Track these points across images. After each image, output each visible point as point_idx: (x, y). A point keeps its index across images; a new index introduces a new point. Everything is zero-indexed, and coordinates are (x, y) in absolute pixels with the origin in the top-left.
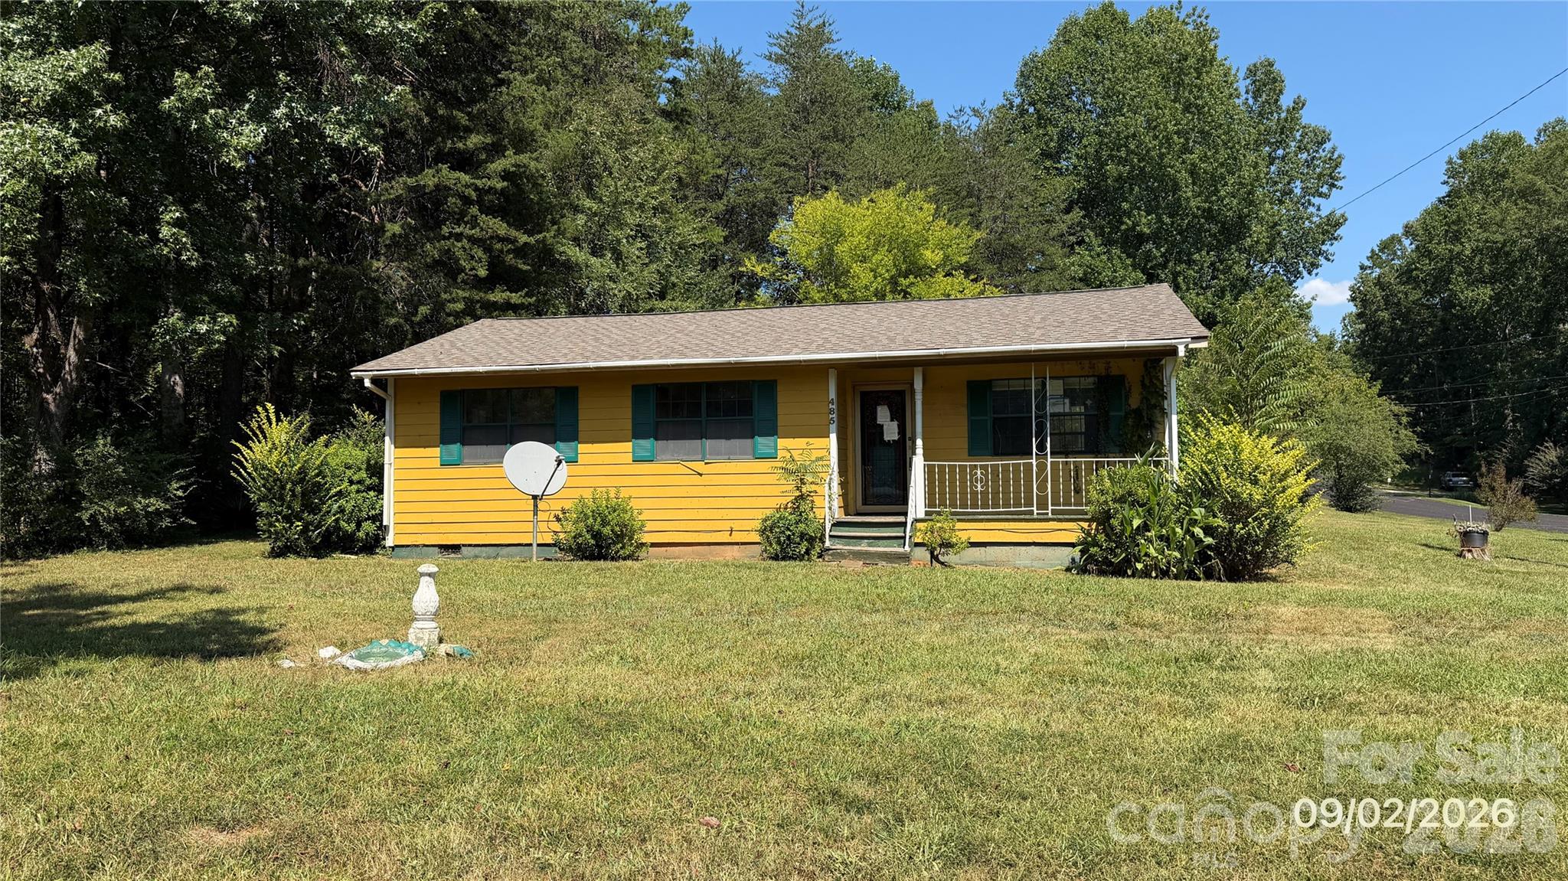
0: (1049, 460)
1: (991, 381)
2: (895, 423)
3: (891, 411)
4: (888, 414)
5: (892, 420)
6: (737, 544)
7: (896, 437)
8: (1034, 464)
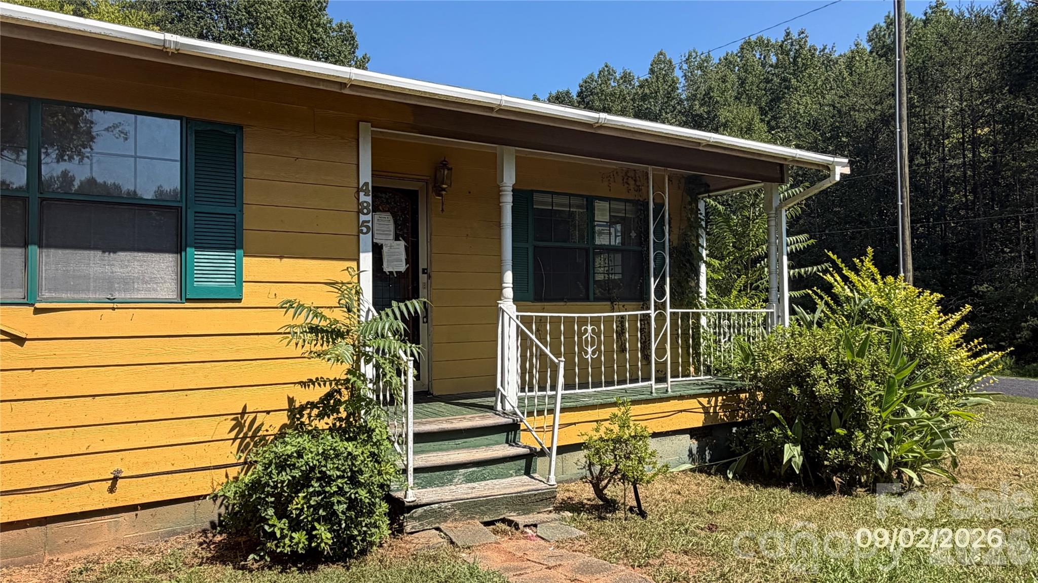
0: (669, 310)
1: (532, 191)
2: (402, 243)
3: (395, 223)
4: (392, 227)
5: (397, 238)
6: (133, 508)
7: (402, 268)
8: (653, 316)
